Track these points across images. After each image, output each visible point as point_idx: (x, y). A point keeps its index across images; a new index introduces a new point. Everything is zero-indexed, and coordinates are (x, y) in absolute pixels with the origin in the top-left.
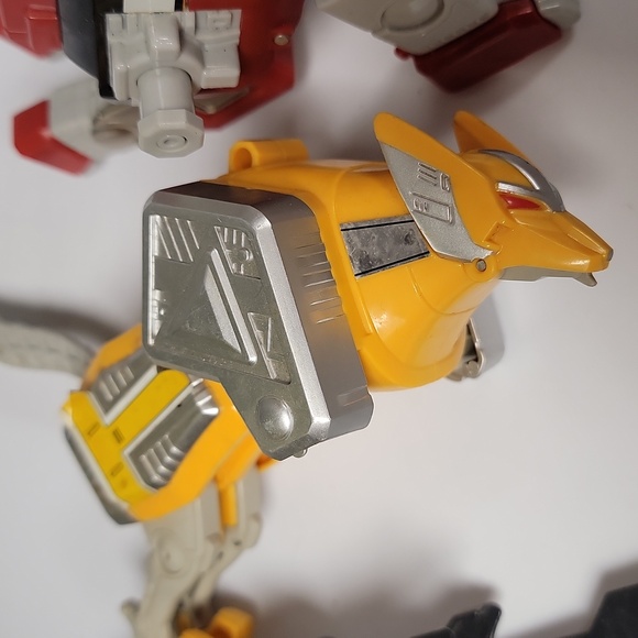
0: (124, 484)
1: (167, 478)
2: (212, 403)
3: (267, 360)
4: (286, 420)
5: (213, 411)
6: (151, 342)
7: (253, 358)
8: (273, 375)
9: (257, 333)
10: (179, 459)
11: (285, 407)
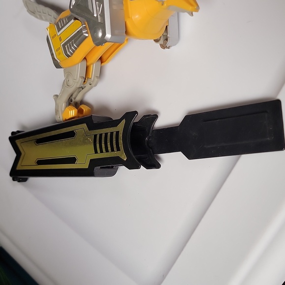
0: (59, 54)
1: (72, 54)
2: (87, 33)
3: (99, 16)
4: (100, 35)
5: (87, 35)
6: (71, 7)
7: (95, 15)
8: (99, 21)
9: (98, 8)
10: (76, 49)
11: (101, 30)
